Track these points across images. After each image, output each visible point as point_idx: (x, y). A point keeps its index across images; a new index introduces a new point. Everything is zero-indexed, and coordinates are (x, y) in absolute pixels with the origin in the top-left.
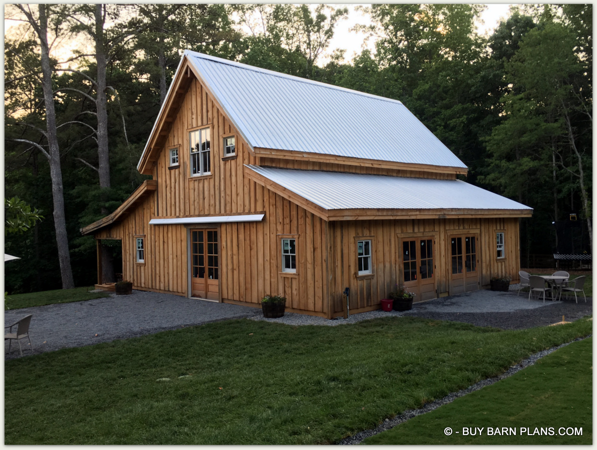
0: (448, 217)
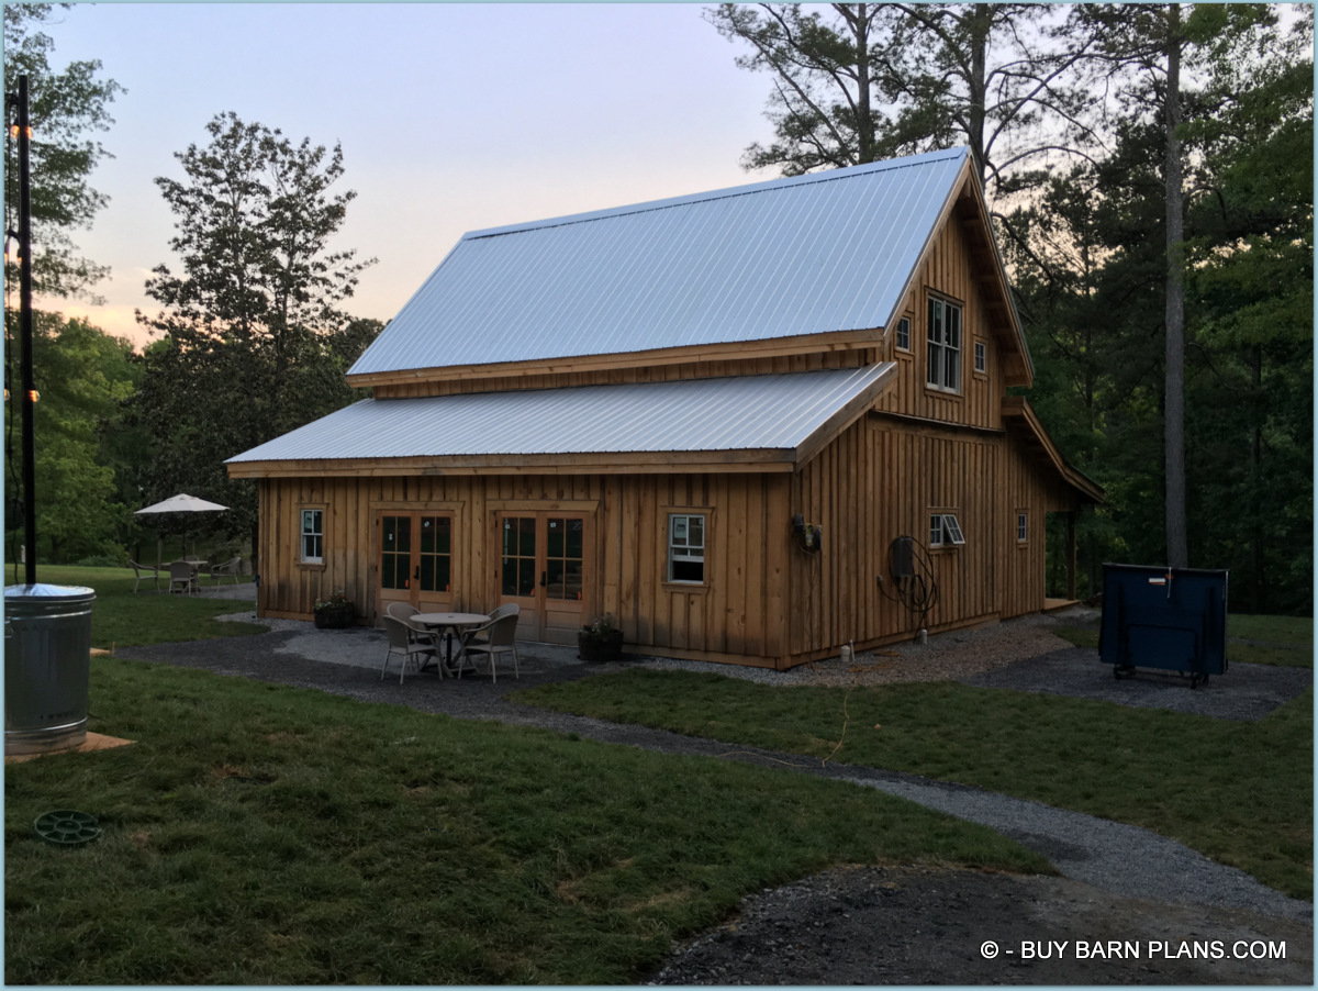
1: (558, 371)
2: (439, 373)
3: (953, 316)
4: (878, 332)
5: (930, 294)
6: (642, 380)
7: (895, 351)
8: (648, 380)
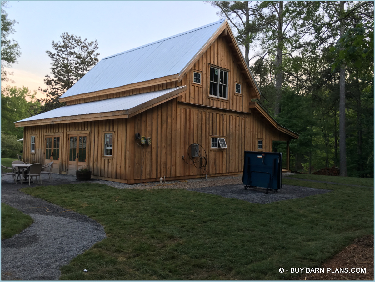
0: (55, 123)
1: (104, 94)
2: (78, 96)
3: (224, 75)
4: (177, 75)
5: (211, 66)
6: (124, 96)
7: (192, 83)
8: (125, 95)
